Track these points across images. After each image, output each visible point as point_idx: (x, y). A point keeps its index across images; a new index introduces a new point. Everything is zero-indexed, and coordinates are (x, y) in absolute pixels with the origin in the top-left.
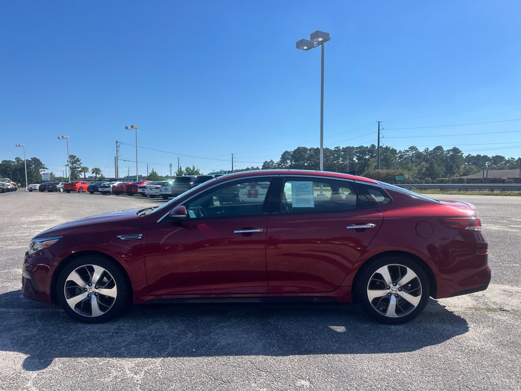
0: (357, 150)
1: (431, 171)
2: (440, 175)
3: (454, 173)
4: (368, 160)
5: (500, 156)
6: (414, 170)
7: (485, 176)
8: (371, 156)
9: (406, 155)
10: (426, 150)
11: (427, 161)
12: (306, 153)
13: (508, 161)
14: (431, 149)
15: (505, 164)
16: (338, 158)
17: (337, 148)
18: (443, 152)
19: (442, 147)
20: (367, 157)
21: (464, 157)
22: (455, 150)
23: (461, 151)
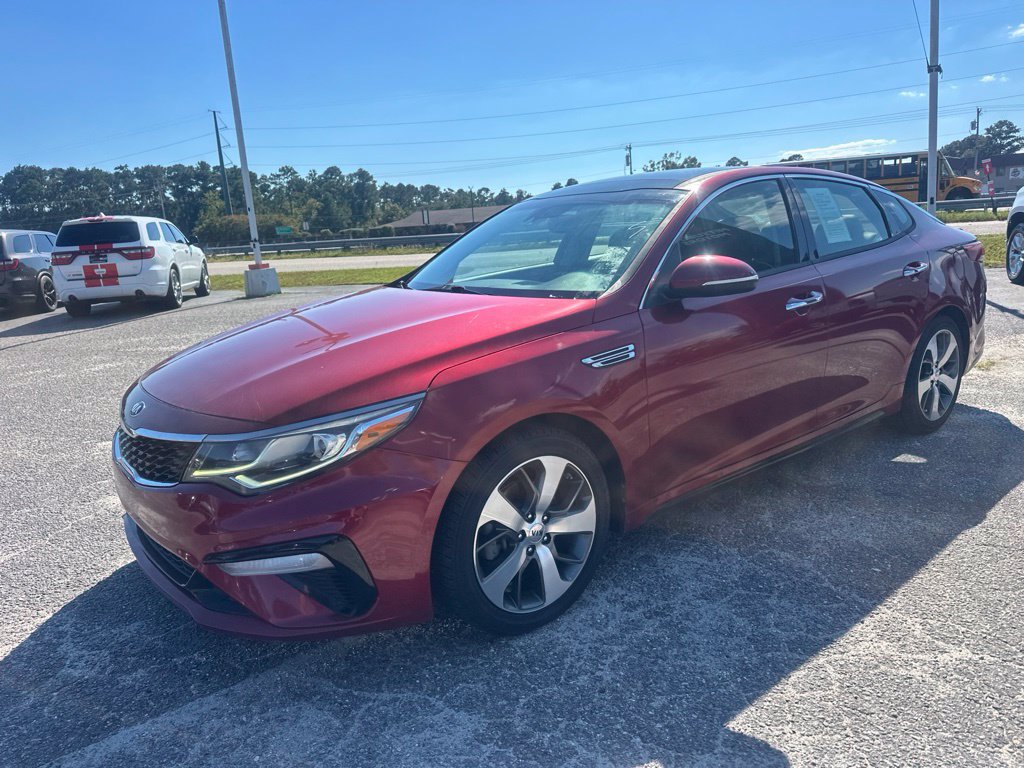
0: (170, 173)
1: (326, 215)
2: (344, 222)
3: (366, 219)
4: (200, 195)
5: (431, 187)
6: (297, 214)
7: (426, 221)
8: (202, 187)
9: (275, 183)
10: (312, 175)
11: (317, 196)
12: (43, 182)
13: (446, 195)
14: (320, 172)
15: (441, 199)
16: (128, 191)
17: (121, 168)
18: (342, 178)
19: (338, 169)
20: (194, 190)
21: (378, 189)
22: (362, 174)
23: (372, 177)
